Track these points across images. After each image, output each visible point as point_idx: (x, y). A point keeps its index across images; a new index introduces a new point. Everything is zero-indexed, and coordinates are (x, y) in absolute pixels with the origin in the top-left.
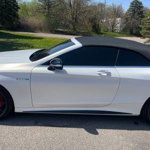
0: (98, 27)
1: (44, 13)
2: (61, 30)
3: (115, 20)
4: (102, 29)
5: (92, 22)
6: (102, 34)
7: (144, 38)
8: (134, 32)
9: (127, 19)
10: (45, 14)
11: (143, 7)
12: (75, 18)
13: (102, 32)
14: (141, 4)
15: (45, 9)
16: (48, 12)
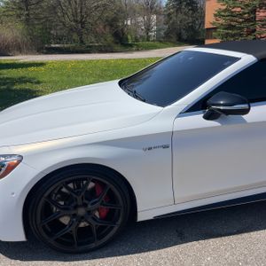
1: (19, 16)
2: (57, 45)
3: (149, 20)
4: (129, 37)
5: (111, 26)
6: (131, 45)
8: (185, 36)
9: (169, 15)
10: (23, 18)
12: (81, 22)
13: (130, 42)
15: (20, 8)
16: (28, 15)
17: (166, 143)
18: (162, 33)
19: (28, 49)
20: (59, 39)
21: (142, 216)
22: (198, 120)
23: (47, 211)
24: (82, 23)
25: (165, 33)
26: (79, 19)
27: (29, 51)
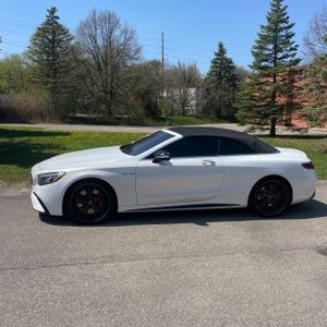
0: (156, 107)
1: (46, 83)
2: (83, 115)
3: (185, 92)
4: (163, 111)
5: (144, 98)
6: (164, 120)
7: (243, 124)
8: (224, 113)
9: (208, 90)
10: (50, 85)
11: (234, 67)
13: (163, 116)
14: (231, 62)
15: (48, 76)
16: (55, 83)
17: (133, 172)
18: (200, 108)
19: (51, 117)
20: (86, 109)
21: (122, 208)
22: (150, 163)
23: (74, 201)
24: (112, 94)
25: (203, 109)
26: (109, 89)
27: (53, 120)
